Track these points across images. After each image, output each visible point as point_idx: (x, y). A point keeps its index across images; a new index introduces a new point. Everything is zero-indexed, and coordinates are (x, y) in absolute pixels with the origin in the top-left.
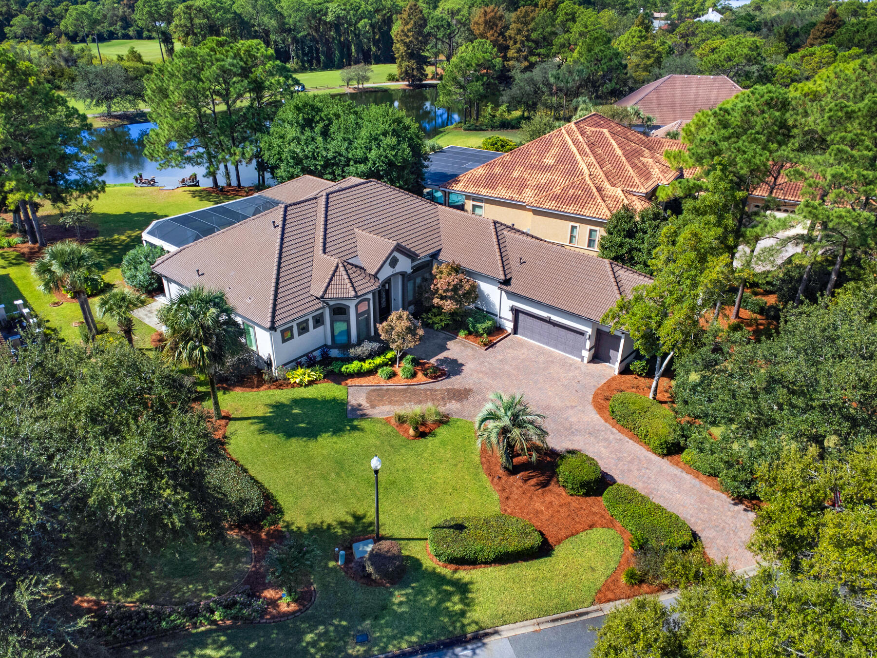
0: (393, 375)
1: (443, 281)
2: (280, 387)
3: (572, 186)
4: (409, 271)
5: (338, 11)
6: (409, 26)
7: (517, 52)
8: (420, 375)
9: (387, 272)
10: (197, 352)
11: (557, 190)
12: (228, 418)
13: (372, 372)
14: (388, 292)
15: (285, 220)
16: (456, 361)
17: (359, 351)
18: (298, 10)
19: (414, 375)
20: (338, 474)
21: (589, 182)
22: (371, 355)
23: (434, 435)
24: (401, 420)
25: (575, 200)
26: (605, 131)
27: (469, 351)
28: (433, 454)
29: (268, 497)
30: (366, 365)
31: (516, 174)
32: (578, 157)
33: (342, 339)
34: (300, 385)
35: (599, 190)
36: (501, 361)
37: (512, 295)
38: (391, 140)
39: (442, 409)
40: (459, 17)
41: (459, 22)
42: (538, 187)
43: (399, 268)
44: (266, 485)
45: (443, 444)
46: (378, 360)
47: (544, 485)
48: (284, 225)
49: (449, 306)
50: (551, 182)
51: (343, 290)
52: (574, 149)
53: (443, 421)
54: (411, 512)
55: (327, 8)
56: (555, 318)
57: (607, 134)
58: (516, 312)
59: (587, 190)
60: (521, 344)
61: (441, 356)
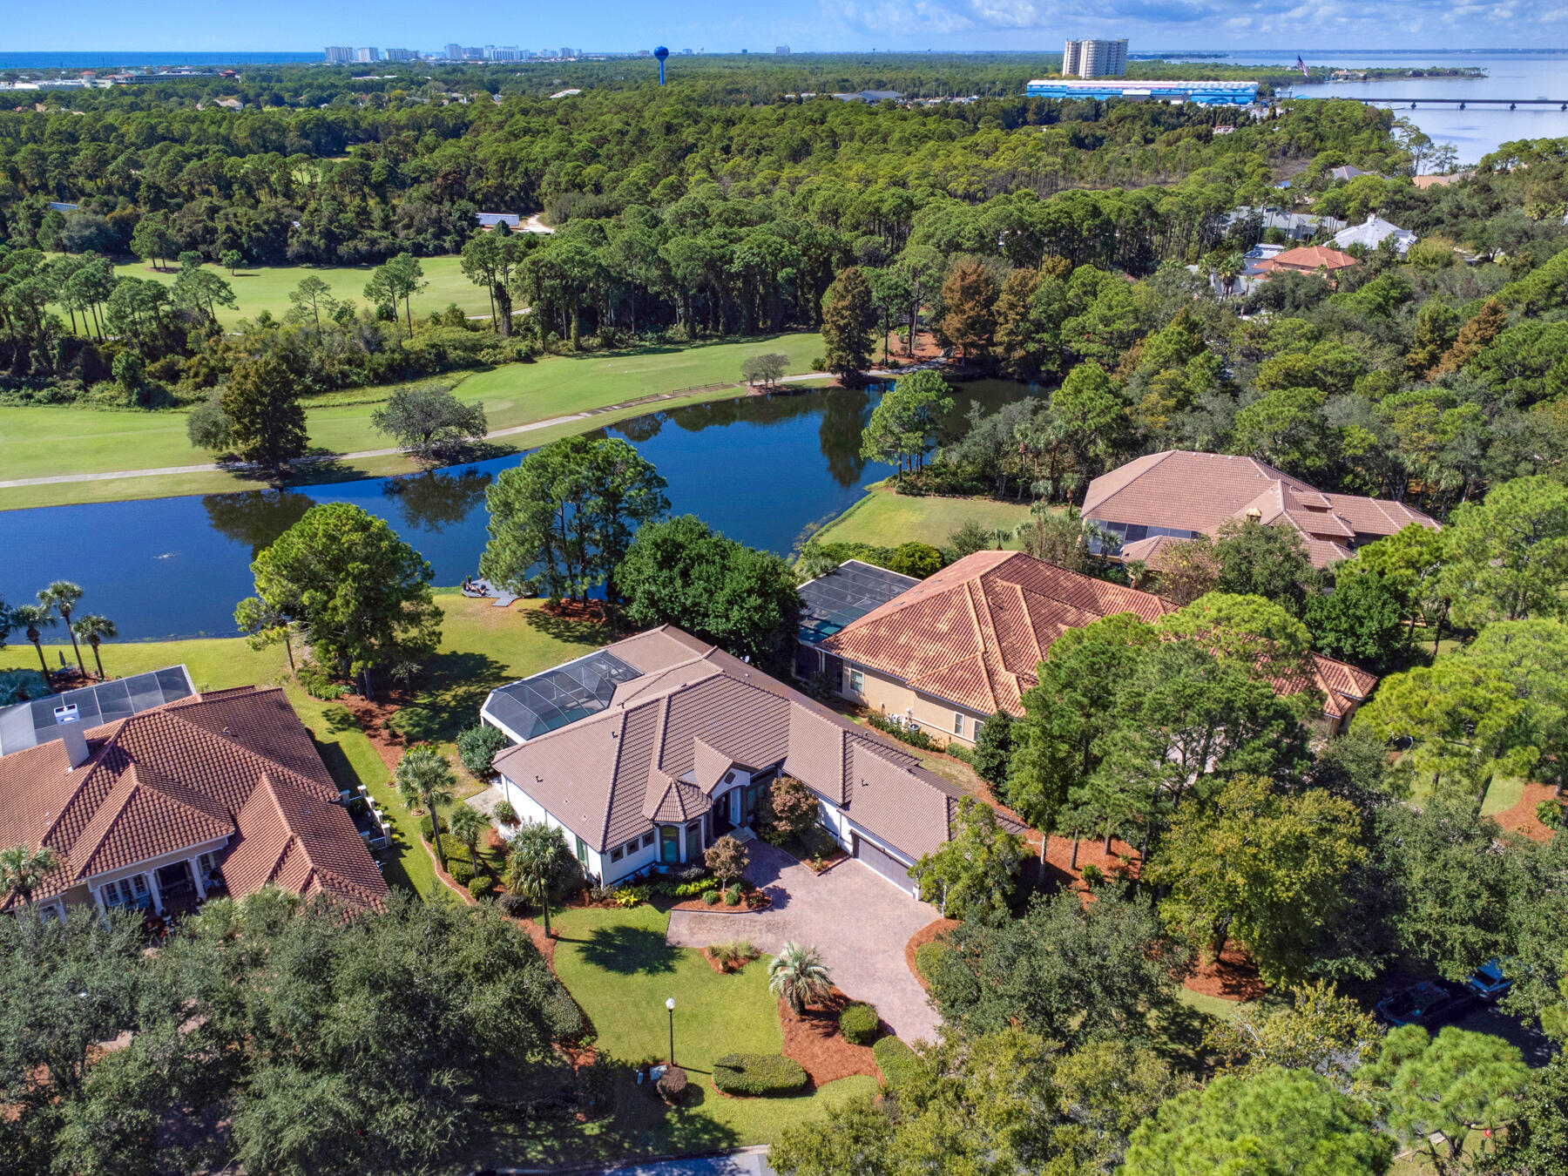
0: (717, 900)
1: (781, 799)
2: (607, 906)
3: (961, 666)
4: (748, 784)
5: (749, 257)
6: (845, 303)
7: (1008, 335)
8: (744, 903)
9: (725, 787)
10: (535, 884)
11: (944, 669)
12: (556, 938)
13: (696, 896)
14: (727, 804)
15: (624, 729)
16: (784, 891)
17: (685, 874)
18: (690, 259)
19: (737, 902)
20: (648, 1003)
21: (981, 663)
22: (698, 878)
23: (741, 973)
24: (715, 953)
25: (961, 685)
26: (1018, 587)
27: (801, 876)
28: (736, 990)
29: (586, 1020)
30: (691, 889)
31: (902, 640)
32: (976, 626)
33: (670, 857)
34: (626, 905)
35: (990, 674)
36: (831, 890)
37: (851, 821)
38: (754, 601)
39: (756, 944)
40: (923, 279)
41: (922, 285)
42: (926, 662)
43: (735, 783)
44: (585, 1008)
45: (748, 981)
46: (704, 884)
47: (828, 1035)
48: (623, 735)
49: (783, 826)
50: (940, 655)
51: (673, 813)
52: (973, 614)
53: (754, 956)
54: (705, 1044)
55: (733, 252)
56: (887, 850)
57: (1019, 593)
58: (856, 838)
59: (977, 674)
60: (858, 870)
61: (770, 885)
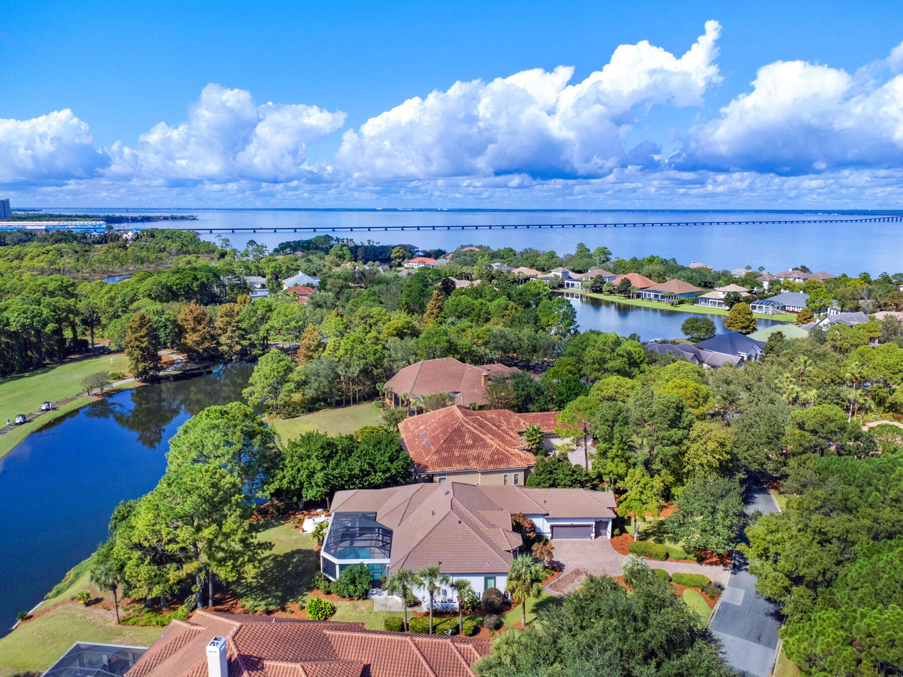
3: (494, 453)
7: (229, 339)
8: (554, 572)
11: (488, 458)
16: (552, 561)
21: (500, 449)
31: (456, 454)
32: (483, 436)
35: (508, 452)
37: (549, 520)
42: (475, 458)
56: (575, 523)
57: (481, 419)
58: (552, 527)
59: (504, 454)
